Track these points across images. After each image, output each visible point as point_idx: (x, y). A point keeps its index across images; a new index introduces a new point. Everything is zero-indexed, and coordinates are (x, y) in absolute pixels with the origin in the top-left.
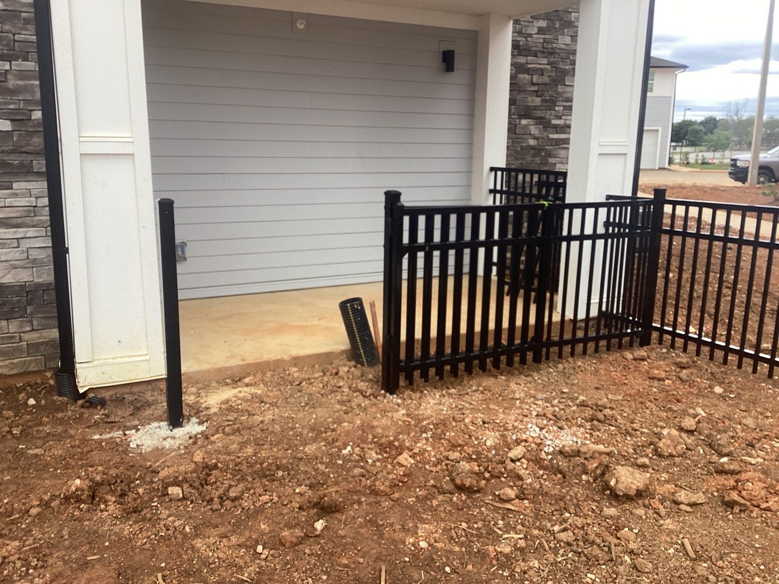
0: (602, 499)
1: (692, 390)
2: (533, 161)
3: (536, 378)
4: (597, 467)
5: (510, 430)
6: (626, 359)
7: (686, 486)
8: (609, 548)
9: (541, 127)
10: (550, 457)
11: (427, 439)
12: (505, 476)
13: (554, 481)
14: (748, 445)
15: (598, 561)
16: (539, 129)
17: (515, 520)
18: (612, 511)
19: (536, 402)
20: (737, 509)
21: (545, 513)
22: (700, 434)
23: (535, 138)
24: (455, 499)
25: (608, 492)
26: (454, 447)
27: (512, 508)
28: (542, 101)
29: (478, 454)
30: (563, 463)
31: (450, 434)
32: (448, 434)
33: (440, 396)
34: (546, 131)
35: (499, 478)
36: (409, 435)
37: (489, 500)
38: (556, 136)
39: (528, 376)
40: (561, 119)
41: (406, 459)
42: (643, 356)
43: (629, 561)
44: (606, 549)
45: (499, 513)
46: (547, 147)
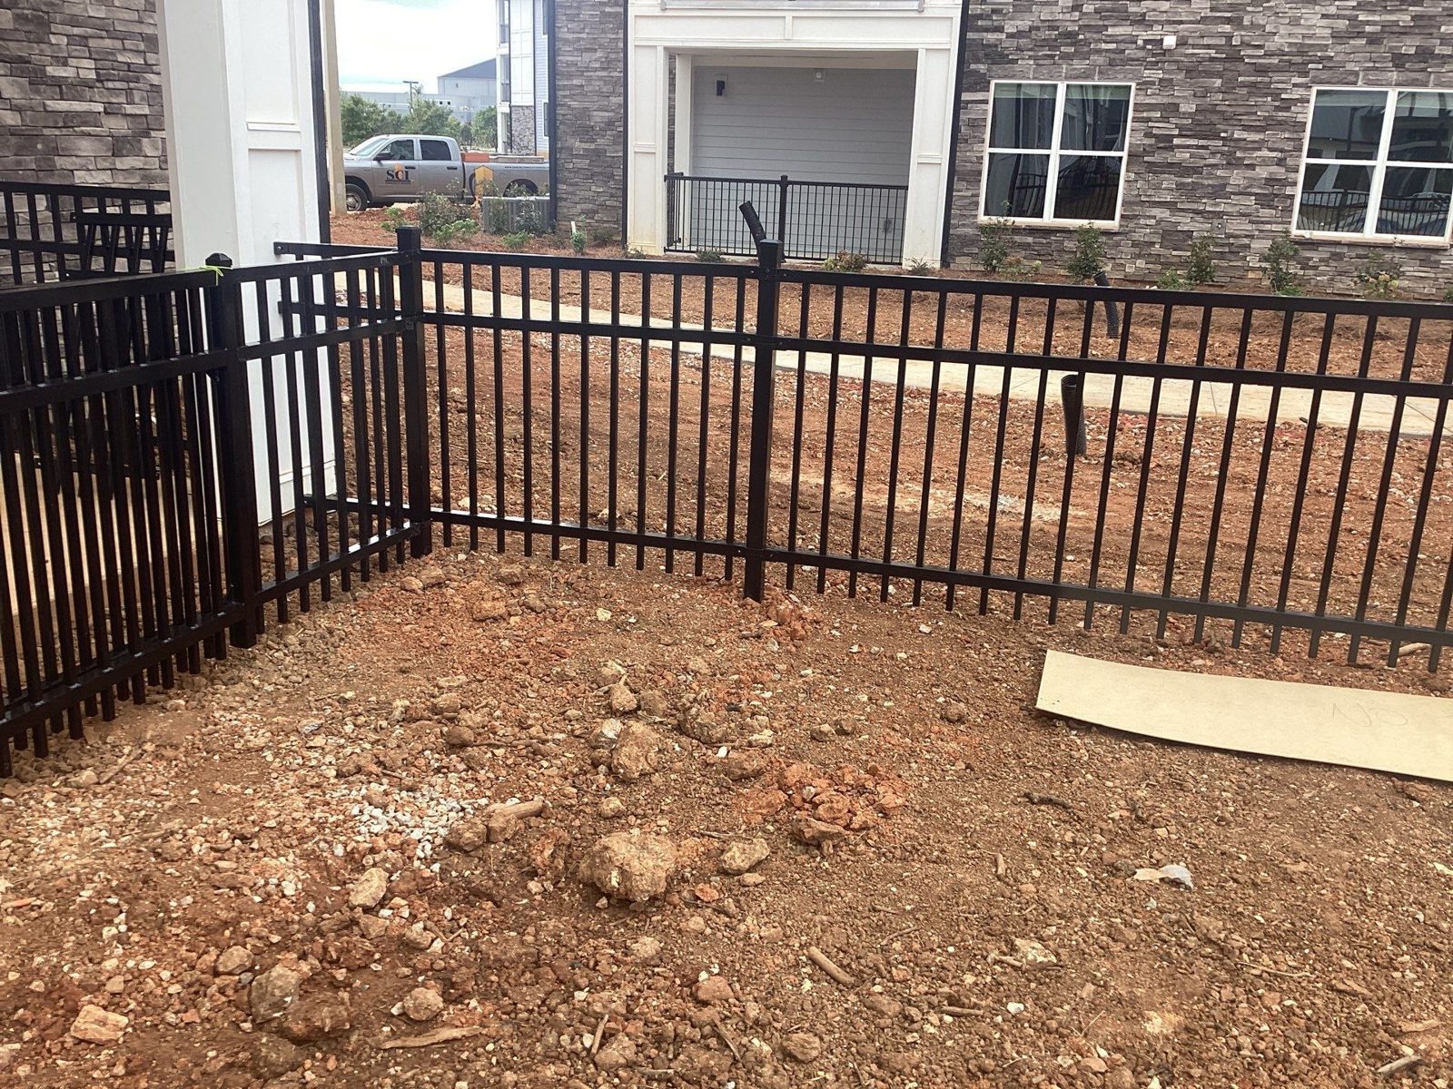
0: (604, 923)
1: (563, 626)
2: (19, 163)
3: (256, 682)
4: (552, 856)
5: (313, 836)
6: (413, 591)
7: (708, 829)
8: (720, 1037)
9: (25, 81)
10: (436, 867)
11: (120, 939)
12: (377, 956)
13: (485, 921)
14: (729, 710)
15: (713, 1077)
16: (21, 86)
17: (484, 1061)
18: (647, 946)
19: (311, 744)
20: (828, 847)
21: (531, 1011)
22: (650, 712)
23: (18, 109)
24: (309, 1076)
25: (604, 901)
26: (212, 933)
27: (456, 1033)
28: (17, 18)
29: (282, 926)
30: (472, 872)
31: (181, 903)
32: (173, 904)
33: (57, 801)
34: (38, 92)
35: (366, 967)
36: (60, 948)
37: (389, 1038)
38: (63, 105)
39: (233, 681)
40: (65, 64)
41: (103, 1023)
42: (438, 577)
43: (766, 1048)
44: (713, 1042)
45: (434, 1063)
46: (46, 131)
